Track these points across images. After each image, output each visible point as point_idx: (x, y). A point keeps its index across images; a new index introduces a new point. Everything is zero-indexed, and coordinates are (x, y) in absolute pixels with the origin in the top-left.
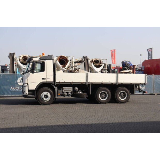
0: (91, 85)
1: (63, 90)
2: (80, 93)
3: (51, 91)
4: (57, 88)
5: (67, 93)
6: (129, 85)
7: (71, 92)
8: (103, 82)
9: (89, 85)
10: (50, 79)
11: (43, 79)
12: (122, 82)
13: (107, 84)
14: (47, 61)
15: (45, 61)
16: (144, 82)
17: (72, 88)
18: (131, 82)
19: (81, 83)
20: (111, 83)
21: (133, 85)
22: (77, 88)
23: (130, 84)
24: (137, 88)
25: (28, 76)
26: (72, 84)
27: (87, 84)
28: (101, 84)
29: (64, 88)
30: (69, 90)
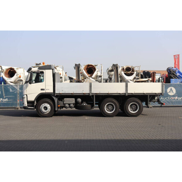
0: (95, 96)
1: (64, 102)
2: (85, 104)
3: (51, 103)
4: (57, 99)
5: (69, 104)
6: (141, 95)
7: (73, 104)
8: (109, 93)
9: (93, 96)
10: (49, 89)
11: (42, 90)
12: (133, 92)
13: (114, 95)
14: (46, 70)
15: (44, 71)
16: (161, 92)
17: (74, 99)
18: (144, 93)
19: (83, 94)
20: (120, 94)
21: (147, 95)
22: (79, 100)
23: (143, 94)
24: (156, 99)
25: (27, 87)
26: (73, 95)
27: (91, 95)
28: (107, 95)
29: (65, 99)
30: (71, 101)
